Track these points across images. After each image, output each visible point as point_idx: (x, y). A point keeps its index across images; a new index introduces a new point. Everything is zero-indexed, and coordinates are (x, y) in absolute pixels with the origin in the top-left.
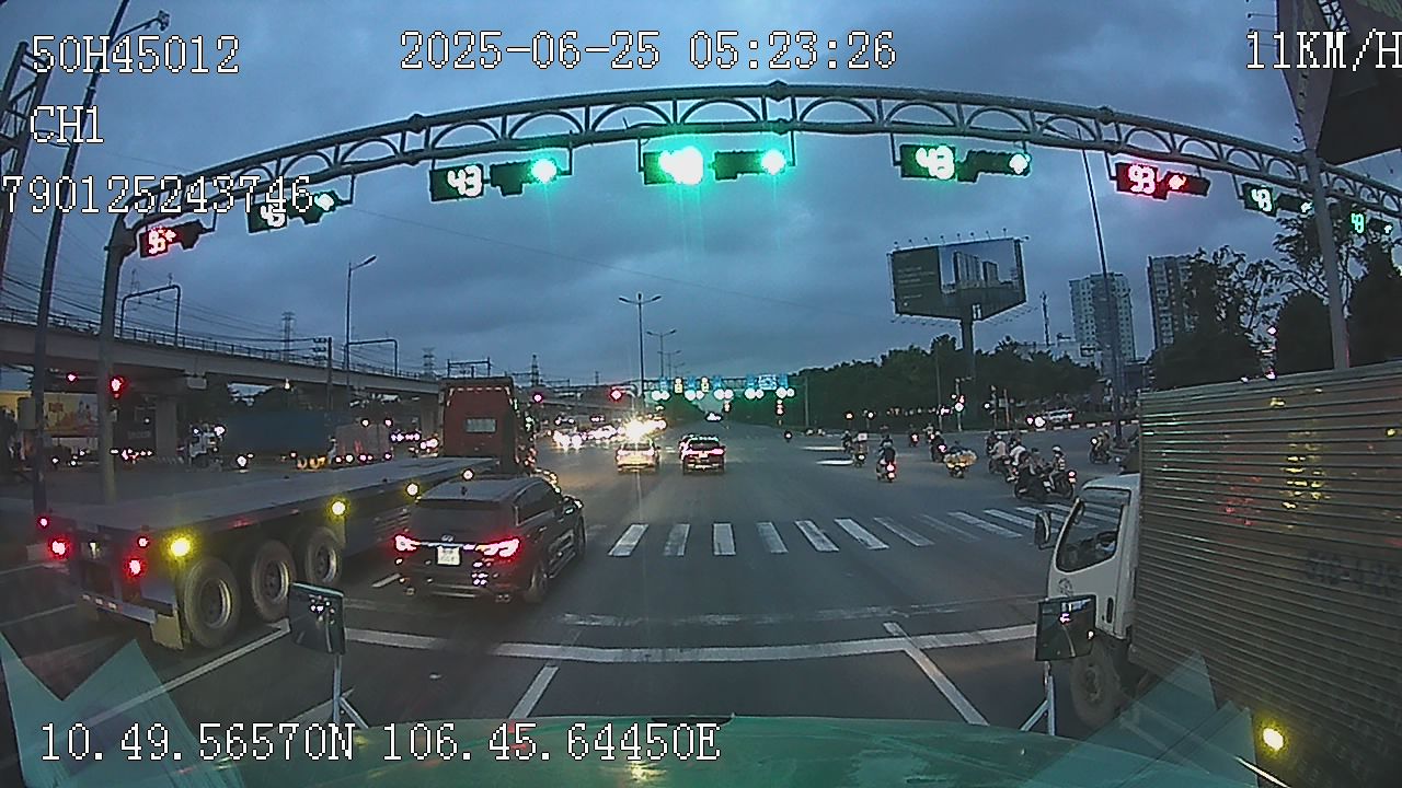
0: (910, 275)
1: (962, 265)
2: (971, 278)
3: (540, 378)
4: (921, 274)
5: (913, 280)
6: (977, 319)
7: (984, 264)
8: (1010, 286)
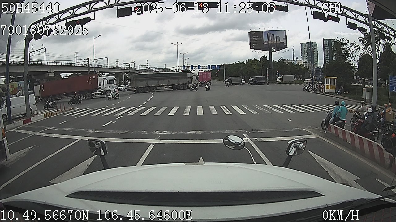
1: (270, 36)
2: (272, 40)
3: (149, 66)
4: (258, 38)
5: (255, 40)
6: (274, 52)
7: (276, 36)
8: (283, 43)
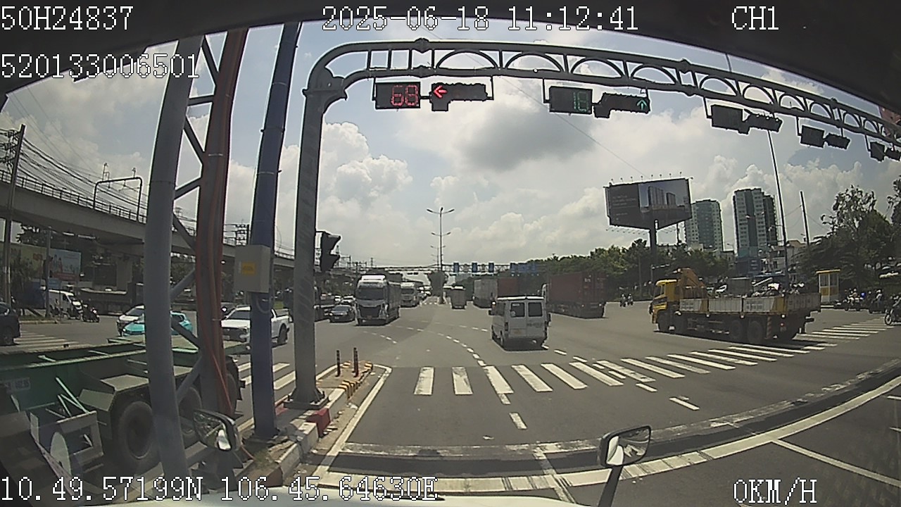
0: (621, 201)
1: (653, 195)
2: (659, 203)
4: (627, 200)
5: (622, 204)
6: (659, 228)
7: (667, 194)
8: (683, 208)
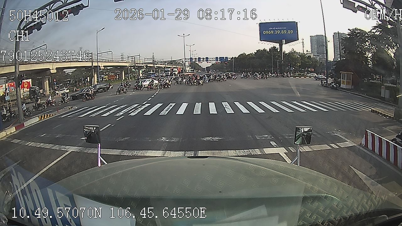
3: (155, 59)
6: (284, 44)
